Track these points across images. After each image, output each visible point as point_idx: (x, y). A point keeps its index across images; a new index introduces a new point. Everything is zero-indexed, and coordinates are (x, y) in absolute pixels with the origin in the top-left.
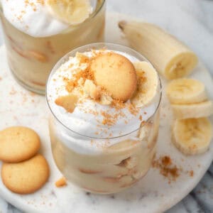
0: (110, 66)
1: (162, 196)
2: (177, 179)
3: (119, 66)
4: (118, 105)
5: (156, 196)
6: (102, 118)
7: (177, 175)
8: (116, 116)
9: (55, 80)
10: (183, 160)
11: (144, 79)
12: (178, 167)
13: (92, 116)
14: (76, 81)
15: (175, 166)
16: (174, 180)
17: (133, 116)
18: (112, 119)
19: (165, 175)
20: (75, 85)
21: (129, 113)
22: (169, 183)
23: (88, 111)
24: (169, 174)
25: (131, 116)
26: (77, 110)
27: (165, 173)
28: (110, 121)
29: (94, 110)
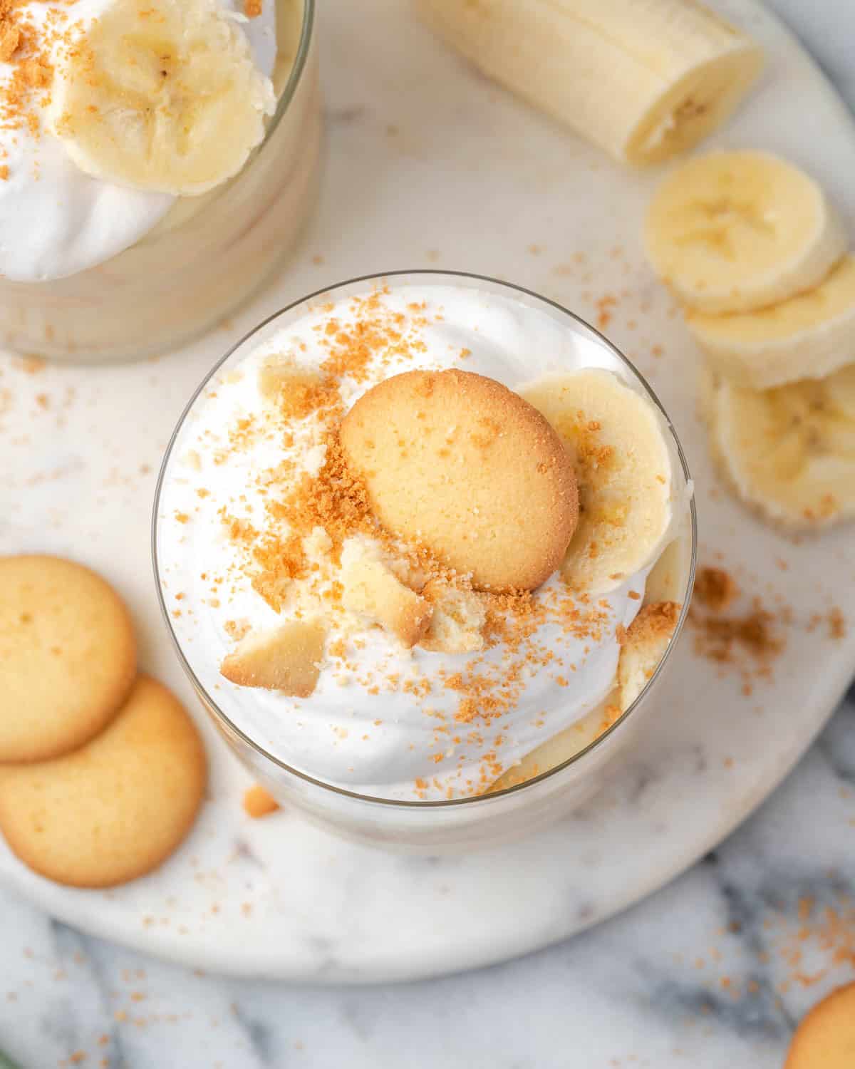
0: (444, 454)
1: (728, 762)
2: (779, 665)
3: (485, 445)
4: (511, 619)
5: (702, 766)
6: (453, 700)
7: (775, 648)
8: (514, 673)
9: (183, 518)
10: (783, 566)
11: (606, 457)
12: (769, 606)
13: (407, 702)
14: (296, 543)
15: (756, 602)
16: (765, 672)
17: (589, 641)
18: (496, 692)
19: (721, 657)
20: (294, 569)
21: (568, 637)
22: (747, 691)
23: (381, 681)
24: (738, 650)
25: (580, 645)
26: (328, 683)
27: (717, 645)
28: (490, 702)
29: (409, 674)
